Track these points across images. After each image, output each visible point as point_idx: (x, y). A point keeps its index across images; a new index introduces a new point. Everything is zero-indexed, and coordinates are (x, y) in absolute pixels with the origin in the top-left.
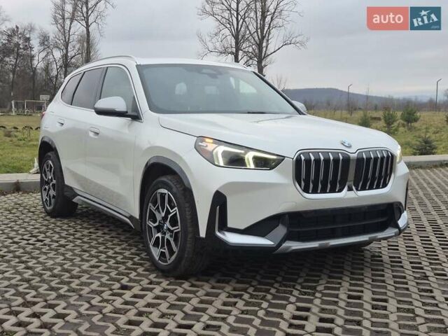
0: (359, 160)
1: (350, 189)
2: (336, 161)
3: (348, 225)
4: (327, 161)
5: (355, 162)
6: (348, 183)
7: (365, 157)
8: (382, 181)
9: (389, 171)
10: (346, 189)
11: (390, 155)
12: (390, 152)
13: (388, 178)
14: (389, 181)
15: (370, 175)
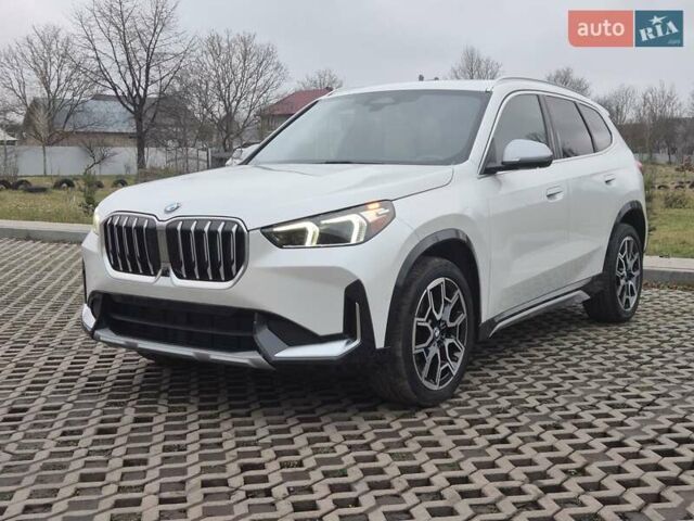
0: (171, 231)
1: (166, 274)
2: (139, 229)
3: (163, 326)
4: (129, 228)
5: (164, 233)
6: (163, 265)
7: (179, 228)
8: (222, 270)
9: (233, 255)
10: (160, 272)
11: (234, 230)
12: (239, 225)
13: (234, 267)
14: (237, 271)
15: (194, 257)
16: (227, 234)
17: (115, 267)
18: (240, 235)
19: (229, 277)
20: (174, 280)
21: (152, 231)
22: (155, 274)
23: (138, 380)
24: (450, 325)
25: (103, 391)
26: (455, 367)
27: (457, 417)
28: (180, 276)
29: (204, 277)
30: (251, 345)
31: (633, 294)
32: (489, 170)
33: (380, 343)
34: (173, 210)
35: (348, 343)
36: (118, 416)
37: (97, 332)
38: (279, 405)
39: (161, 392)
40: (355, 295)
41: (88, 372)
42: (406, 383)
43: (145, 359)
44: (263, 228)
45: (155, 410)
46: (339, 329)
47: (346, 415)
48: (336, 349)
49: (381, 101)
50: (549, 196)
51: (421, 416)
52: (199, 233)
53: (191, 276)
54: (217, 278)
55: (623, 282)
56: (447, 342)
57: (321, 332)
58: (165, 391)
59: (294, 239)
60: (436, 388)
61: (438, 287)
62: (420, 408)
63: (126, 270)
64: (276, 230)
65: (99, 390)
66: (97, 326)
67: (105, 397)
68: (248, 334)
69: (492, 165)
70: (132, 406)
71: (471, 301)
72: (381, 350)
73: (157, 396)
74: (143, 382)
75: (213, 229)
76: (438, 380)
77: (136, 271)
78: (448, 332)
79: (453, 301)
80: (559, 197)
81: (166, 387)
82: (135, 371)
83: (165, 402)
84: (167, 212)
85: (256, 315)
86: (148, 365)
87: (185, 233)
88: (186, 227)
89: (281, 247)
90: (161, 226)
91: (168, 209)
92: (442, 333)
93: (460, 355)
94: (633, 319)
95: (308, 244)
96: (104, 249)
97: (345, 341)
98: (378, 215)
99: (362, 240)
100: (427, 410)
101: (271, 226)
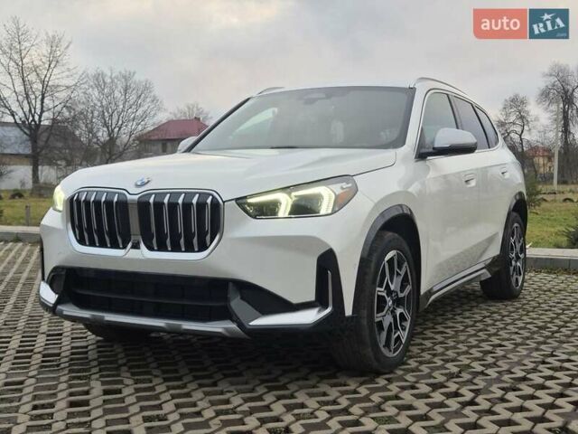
0: (143, 205)
1: (136, 246)
2: (109, 203)
4: (97, 203)
5: (136, 206)
6: (132, 238)
7: (151, 200)
8: (195, 241)
9: (208, 226)
10: (130, 245)
11: (209, 201)
12: (213, 197)
13: (208, 238)
14: (211, 242)
15: (167, 229)
16: (201, 206)
17: (81, 241)
18: (216, 206)
19: (203, 247)
20: (144, 252)
21: (123, 205)
22: (124, 247)
23: (92, 355)
24: (401, 295)
25: (62, 366)
26: (404, 335)
27: (416, 382)
28: (150, 248)
29: (176, 248)
30: (226, 314)
31: (520, 274)
32: (422, 156)
33: (349, 311)
34: (144, 184)
35: (319, 311)
36: (86, 388)
37: (59, 307)
38: (240, 374)
39: (121, 366)
40: (327, 264)
41: (41, 349)
42: (370, 350)
43: (93, 336)
44: (237, 199)
45: (121, 382)
46: (311, 297)
47: (311, 382)
48: (309, 317)
49: (315, 96)
50: (466, 181)
51: (382, 382)
52: (173, 206)
53: (162, 248)
54: (190, 249)
55: (513, 263)
56: (399, 311)
57: (294, 300)
58: (125, 365)
59: (267, 211)
60: (391, 355)
61: (392, 259)
62: (378, 374)
63: (92, 244)
64: (250, 201)
65: (58, 365)
66: (58, 302)
67: (66, 372)
68: (222, 304)
69: (423, 151)
70: (97, 380)
71: (414, 274)
72: (349, 317)
73: (118, 369)
74: (99, 357)
75: (187, 201)
76: (392, 347)
77: (103, 245)
78: (398, 302)
79: (402, 273)
80: (473, 183)
81: (124, 361)
82: (86, 347)
83: (128, 375)
84: (137, 186)
85: (231, 284)
86: (98, 341)
87: (159, 205)
88: (158, 200)
89: (255, 218)
90: (133, 200)
91: (139, 184)
92: (393, 303)
93: (407, 325)
94: (521, 296)
95: (281, 214)
96: (70, 225)
97: (317, 309)
98: (342, 188)
99: (330, 211)
100: (387, 376)
101: (245, 197)
